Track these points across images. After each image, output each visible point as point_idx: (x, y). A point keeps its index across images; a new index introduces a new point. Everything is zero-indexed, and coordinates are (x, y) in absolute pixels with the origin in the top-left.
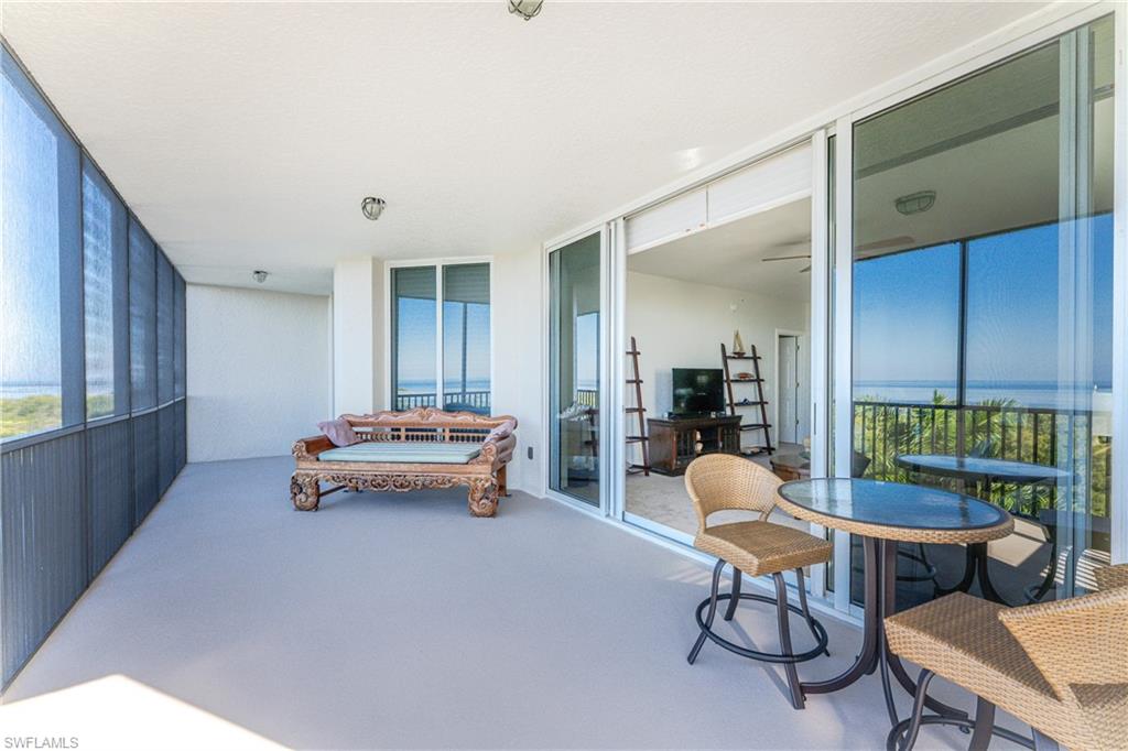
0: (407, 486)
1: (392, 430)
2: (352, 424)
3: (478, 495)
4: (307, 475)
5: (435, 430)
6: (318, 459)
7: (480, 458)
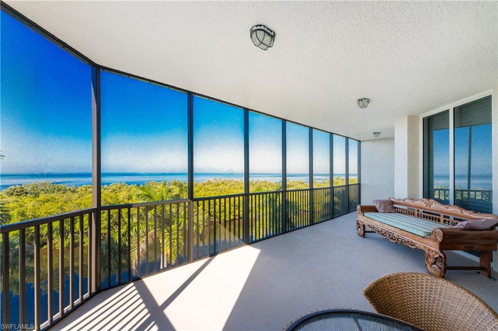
0: (395, 240)
1: (424, 212)
2: (393, 203)
3: (431, 260)
4: (361, 221)
5: (439, 215)
6: (364, 215)
7: (432, 236)
